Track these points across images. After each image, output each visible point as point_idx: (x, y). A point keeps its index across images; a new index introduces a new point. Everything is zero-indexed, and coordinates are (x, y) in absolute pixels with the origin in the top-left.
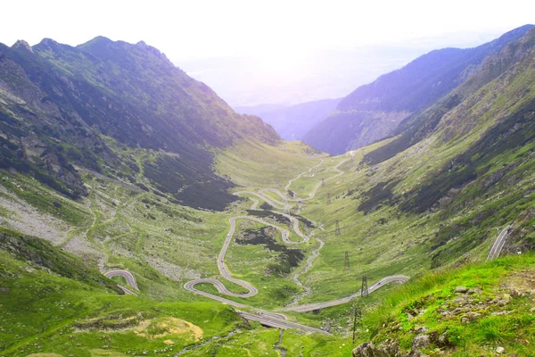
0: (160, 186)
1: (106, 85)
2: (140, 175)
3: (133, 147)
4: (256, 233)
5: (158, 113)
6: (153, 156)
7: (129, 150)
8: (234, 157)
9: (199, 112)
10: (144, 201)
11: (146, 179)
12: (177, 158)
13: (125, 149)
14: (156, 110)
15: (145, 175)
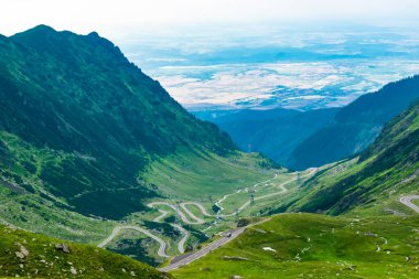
0: (55, 189)
1: (32, 79)
2: (34, 176)
3: (38, 146)
4: (132, 243)
5: (89, 112)
6: (60, 158)
7: (33, 150)
8: (173, 165)
9: (142, 114)
10: (22, 203)
11: (40, 181)
12: (91, 161)
13: (28, 148)
14: (89, 108)
15: (41, 177)
